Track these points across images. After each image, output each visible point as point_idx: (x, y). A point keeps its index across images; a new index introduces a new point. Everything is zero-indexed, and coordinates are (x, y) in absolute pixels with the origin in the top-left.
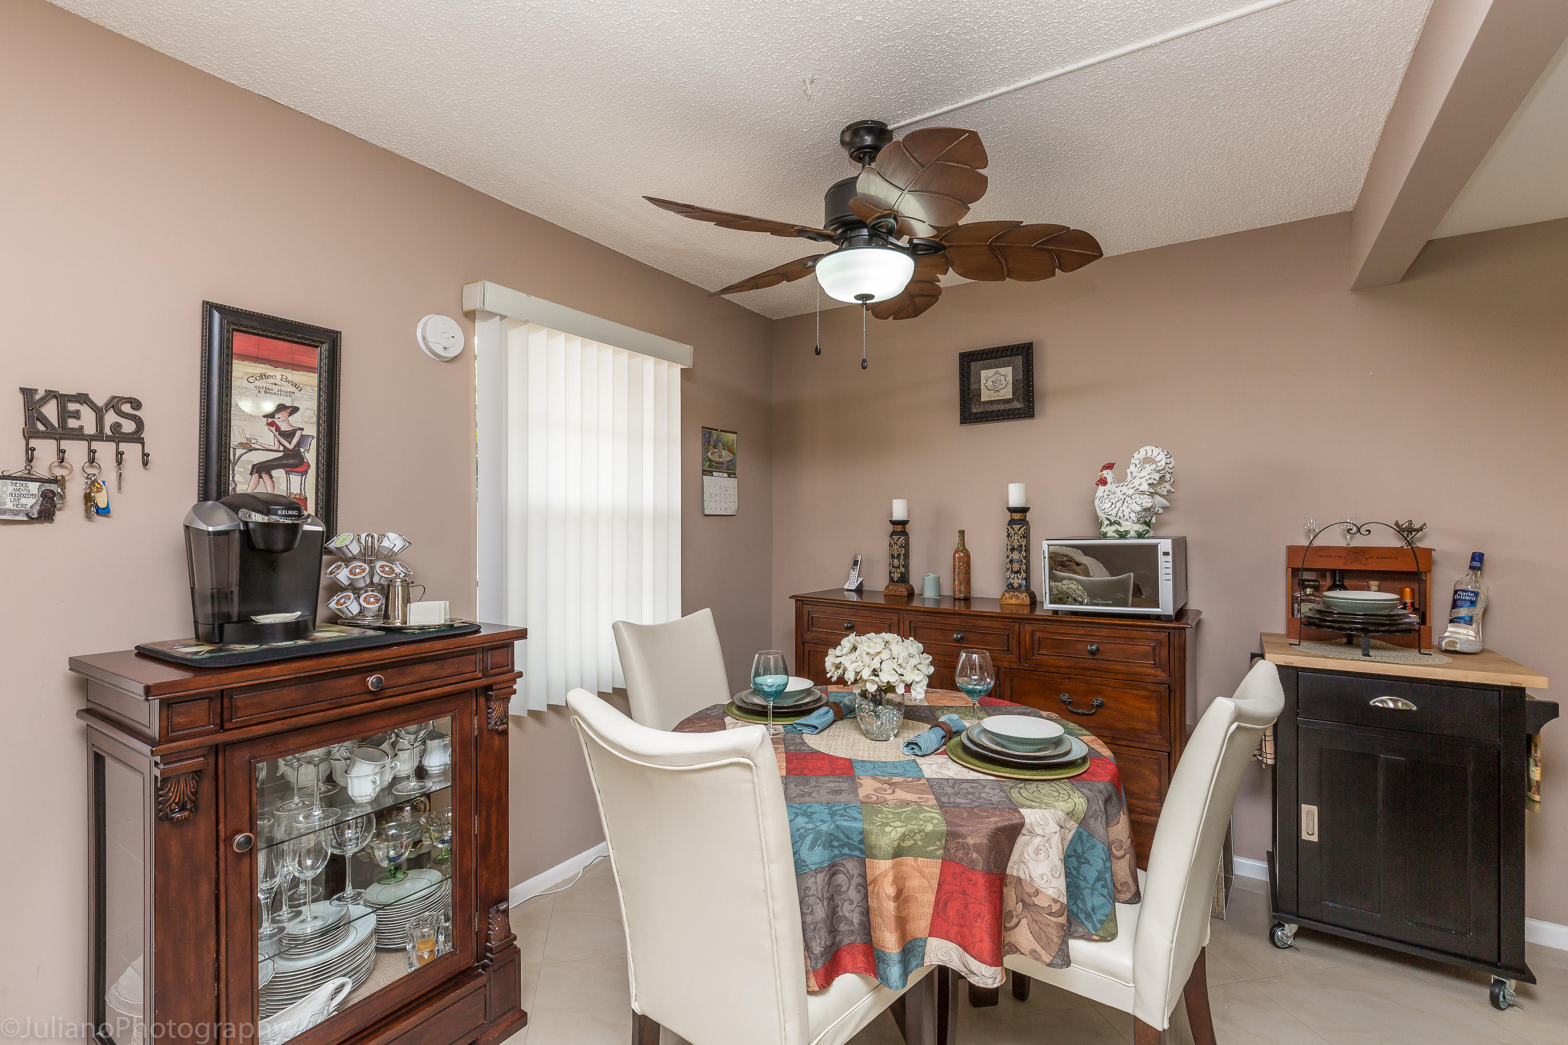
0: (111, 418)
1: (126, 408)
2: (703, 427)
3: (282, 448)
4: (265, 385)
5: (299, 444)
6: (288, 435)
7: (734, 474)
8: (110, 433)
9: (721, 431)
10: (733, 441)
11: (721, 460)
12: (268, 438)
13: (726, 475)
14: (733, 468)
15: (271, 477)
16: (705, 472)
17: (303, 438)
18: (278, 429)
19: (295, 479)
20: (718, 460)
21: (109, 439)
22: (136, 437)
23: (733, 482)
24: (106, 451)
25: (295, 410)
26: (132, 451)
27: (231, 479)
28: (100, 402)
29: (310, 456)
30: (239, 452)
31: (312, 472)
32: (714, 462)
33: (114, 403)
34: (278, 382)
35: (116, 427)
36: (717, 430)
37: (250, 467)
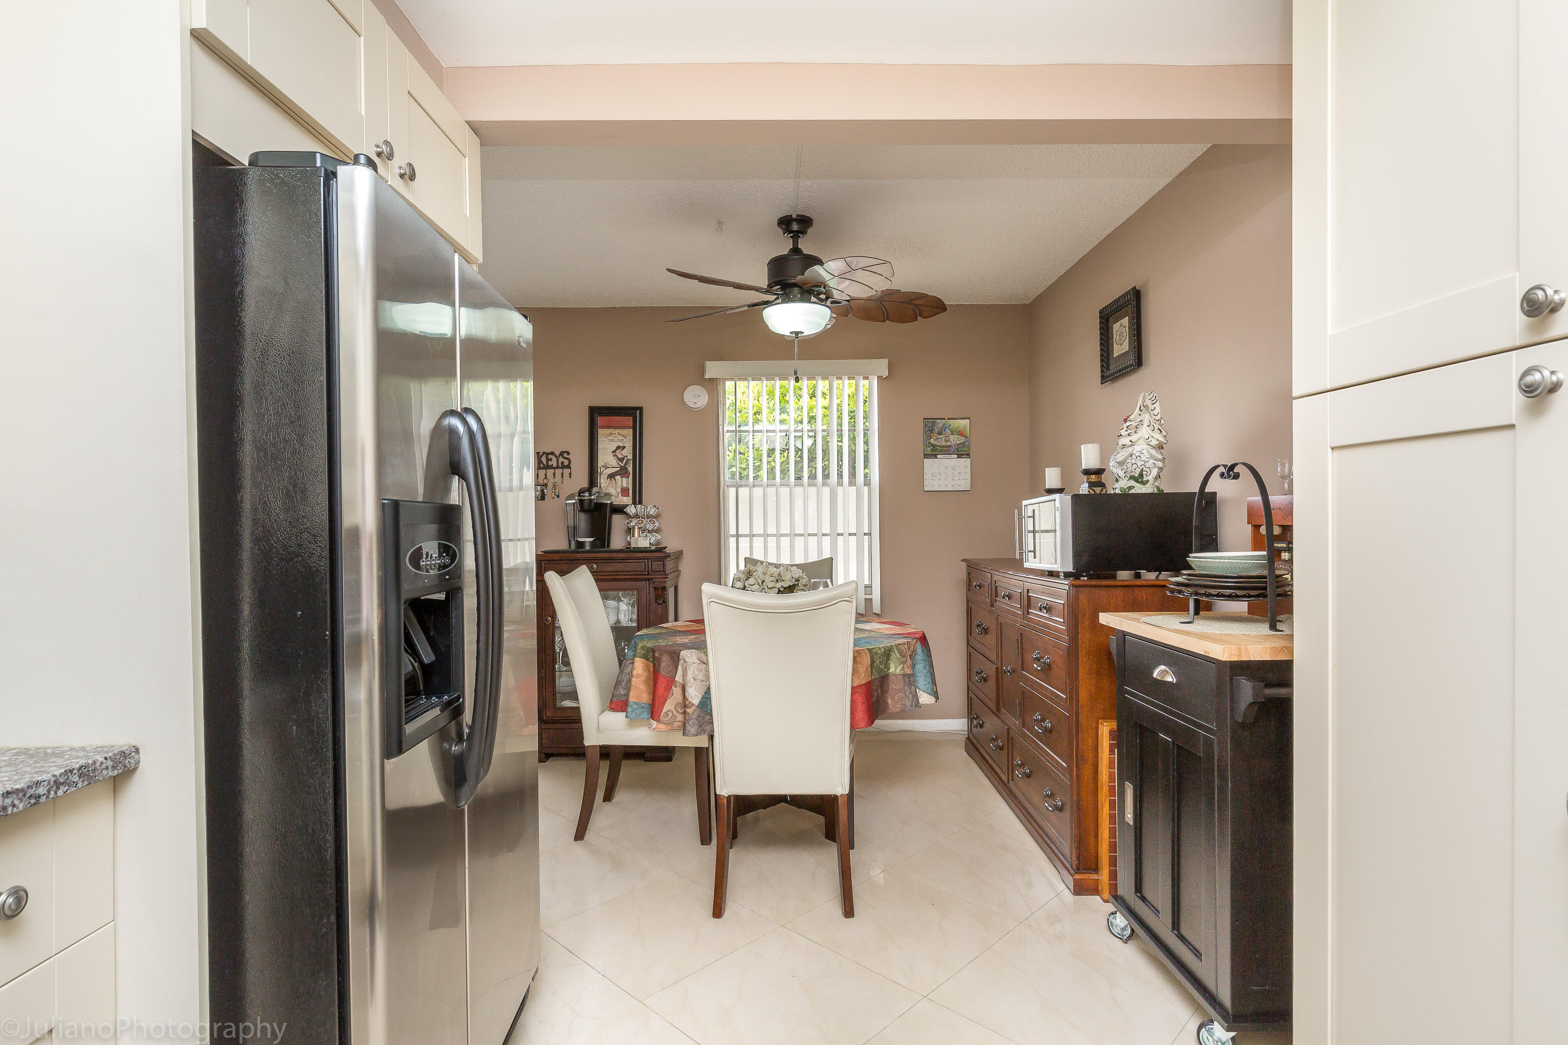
0: (561, 459)
1: (565, 455)
2: (924, 419)
3: (619, 466)
4: (611, 438)
5: (626, 464)
6: (621, 460)
7: (969, 454)
8: (561, 466)
9: (948, 419)
10: (966, 426)
11: (948, 444)
12: (614, 462)
13: (956, 456)
14: (966, 449)
15: (615, 480)
16: (927, 456)
17: (628, 460)
18: (617, 457)
19: (625, 480)
20: (944, 444)
21: (560, 468)
22: (568, 467)
23: (965, 463)
24: (559, 472)
25: (624, 447)
26: (567, 471)
27: (599, 481)
28: (557, 454)
29: (630, 469)
30: (602, 469)
31: (631, 476)
32: (939, 446)
33: (562, 453)
34: (617, 436)
35: (562, 463)
36: (944, 419)
37: (607, 476)
